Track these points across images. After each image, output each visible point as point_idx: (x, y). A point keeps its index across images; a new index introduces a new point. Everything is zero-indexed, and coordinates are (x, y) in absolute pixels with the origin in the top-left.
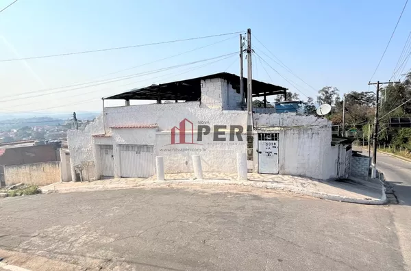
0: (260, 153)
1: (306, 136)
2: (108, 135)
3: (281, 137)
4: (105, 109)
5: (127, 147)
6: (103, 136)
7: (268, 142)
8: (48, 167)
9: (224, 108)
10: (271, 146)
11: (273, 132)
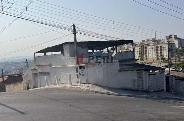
0: (80, 74)
1: (96, 67)
2: (36, 69)
3: (86, 68)
4: (35, 58)
5: (42, 74)
6: (34, 69)
7: (82, 70)
8: (19, 84)
9: (70, 56)
10: (83, 72)
11: (83, 66)
